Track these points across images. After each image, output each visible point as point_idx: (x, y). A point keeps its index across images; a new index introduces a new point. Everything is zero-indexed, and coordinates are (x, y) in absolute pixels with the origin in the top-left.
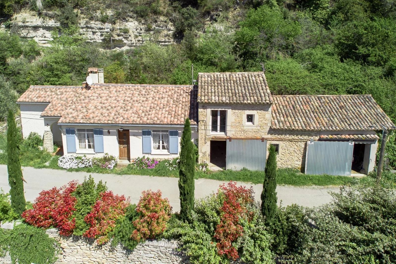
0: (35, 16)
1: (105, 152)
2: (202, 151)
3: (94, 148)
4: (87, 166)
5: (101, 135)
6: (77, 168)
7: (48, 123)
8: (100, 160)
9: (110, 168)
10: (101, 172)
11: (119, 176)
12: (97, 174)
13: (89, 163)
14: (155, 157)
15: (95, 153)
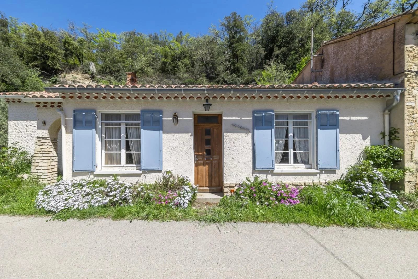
0: (88, 79)
1: (166, 167)
2: (415, 156)
3: (139, 162)
4: (115, 199)
5: (159, 130)
6: (86, 207)
7: (46, 121)
8: (154, 187)
9: (178, 205)
10: (156, 218)
11: (213, 226)
12: (143, 222)
13: (123, 192)
14: (286, 180)
15: (140, 172)
